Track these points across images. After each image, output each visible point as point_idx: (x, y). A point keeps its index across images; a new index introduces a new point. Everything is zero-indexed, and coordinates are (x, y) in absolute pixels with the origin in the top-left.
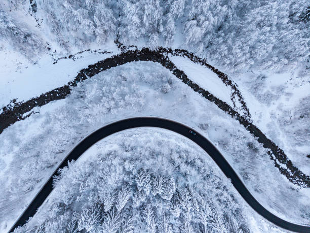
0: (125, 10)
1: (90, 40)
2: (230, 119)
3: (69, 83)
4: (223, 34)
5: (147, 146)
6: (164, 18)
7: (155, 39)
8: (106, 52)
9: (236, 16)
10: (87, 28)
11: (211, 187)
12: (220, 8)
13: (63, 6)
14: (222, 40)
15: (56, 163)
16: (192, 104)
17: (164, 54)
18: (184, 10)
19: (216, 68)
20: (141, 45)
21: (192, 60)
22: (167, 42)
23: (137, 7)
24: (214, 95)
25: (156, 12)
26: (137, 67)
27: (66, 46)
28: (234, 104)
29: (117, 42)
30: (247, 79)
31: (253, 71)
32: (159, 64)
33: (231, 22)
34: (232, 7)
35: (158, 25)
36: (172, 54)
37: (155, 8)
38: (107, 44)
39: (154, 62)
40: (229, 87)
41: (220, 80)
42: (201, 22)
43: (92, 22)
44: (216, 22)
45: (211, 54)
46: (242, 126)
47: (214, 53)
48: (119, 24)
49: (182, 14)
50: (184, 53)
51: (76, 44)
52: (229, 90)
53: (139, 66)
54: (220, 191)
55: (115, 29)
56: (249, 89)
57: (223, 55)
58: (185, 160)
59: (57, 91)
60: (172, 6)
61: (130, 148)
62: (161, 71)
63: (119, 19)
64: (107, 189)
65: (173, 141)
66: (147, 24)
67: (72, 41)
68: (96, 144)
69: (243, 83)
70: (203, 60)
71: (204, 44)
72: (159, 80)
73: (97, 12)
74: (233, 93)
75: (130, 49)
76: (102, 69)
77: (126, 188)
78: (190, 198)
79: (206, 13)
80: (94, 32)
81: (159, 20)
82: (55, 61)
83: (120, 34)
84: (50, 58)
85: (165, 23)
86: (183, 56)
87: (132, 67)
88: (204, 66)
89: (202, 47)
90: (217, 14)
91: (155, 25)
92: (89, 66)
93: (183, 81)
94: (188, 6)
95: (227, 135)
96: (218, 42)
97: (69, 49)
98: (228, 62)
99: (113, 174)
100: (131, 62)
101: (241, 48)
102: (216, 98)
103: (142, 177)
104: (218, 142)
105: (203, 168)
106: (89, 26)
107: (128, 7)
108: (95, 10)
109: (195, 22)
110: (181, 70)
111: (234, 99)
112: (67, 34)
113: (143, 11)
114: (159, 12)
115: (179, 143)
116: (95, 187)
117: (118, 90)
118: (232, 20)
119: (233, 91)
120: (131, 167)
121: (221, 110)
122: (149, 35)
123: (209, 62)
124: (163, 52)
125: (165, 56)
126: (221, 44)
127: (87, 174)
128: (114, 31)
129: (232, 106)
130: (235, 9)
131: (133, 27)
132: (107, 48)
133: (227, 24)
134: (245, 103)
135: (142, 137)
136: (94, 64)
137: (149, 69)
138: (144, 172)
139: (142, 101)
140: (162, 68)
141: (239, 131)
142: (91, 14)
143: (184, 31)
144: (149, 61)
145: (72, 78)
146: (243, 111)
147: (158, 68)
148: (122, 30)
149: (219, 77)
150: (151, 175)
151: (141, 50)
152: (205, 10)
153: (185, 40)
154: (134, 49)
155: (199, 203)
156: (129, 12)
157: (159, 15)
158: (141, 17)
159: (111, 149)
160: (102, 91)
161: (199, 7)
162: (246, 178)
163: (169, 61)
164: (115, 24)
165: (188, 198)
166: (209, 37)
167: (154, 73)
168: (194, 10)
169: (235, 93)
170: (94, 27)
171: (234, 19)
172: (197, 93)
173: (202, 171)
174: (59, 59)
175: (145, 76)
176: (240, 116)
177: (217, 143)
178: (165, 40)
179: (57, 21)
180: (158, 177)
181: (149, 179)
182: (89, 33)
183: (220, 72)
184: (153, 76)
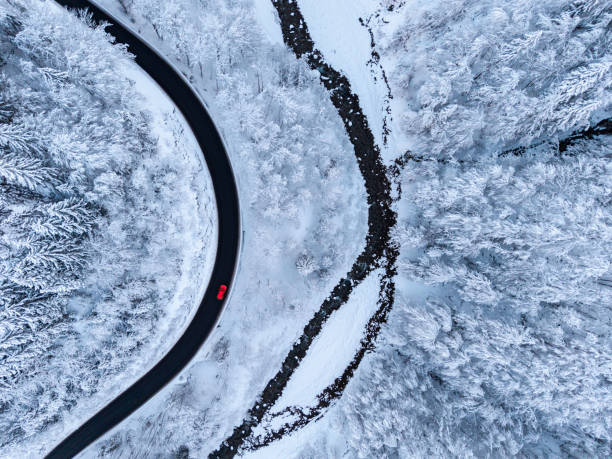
0: (470, 174)
1: (411, 98)
2: (244, 405)
3: (317, 52)
4: (423, 388)
5: (168, 223)
6: (456, 260)
7: (412, 239)
8: (387, 133)
9: (462, 416)
10: (432, 89)
11: (69, 372)
12: (478, 381)
13: (478, 36)
14: (411, 387)
15: (133, 21)
16: (274, 323)
17: (384, 260)
18: (473, 303)
19: (356, 373)
20: (401, 208)
21: (371, 320)
22: (408, 266)
23: (478, 200)
24: (296, 370)
25: (468, 242)
26: (354, 201)
27: (397, 45)
28: (279, 414)
29: (408, 156)
30: (331, 442)
31: (348, 455)
32: (362, 249)
33: (450, 407)
34: (480, 407)
35: (442, 246)
36: (384, 277)
37: (474, 239)
38: (403, 135)
39: (367, 238)
40: (315, 403)
41: (329, 382)
42: (447, 340)
43: (445, 101)
44: (448, 374)
45: (384, 362)
46: (231, 434)
47: (386, 368)
48: (443, 161)
49: (465, 299)
50: (387, 304)
51: (403, 66)
52: (309, 402)
53: (357, 206)
54: (62, 392)
55: (433, 152)
56: (312, 445)
57: (380, 389)
58: (130, 312)
59: (301, 27)
60: (480, 276)
61: (158, 185)
62: (347, 253)
63: (454, 161)
64: (44, 130)
65: (184, 282)
66: (442, 222)
67: (408, 59)
68: (177, 110)
69: (324, 433)
70: (372, 345)
71: (404, 346)
72: (326, 249)
73: (466, 111)
74: (301, 412)
75: (394, 186)
76: (350, 124)
77: (48, 176)
78: (33, 327)
79: (466, 351)
80: (426, 106)
81: (451, 248)
82: (365, 22)
83: (424, 163)
84: (372, 10)
85: (446, 261)
86: (380, 301)
87: (354, 191)
88: (359, 347)
89: (399, 342)
90: (464, 375)
91: (440, 240)
92: (356, 97)
93: (326, 301)
94: (480, 311)
95: (204, 401)
96: (408, 377)
97: (390, 53)
98: (365, 401)
99: (84, 147)
100: (365, 189)
101: (393, 429)
102: (290, 374)
103: (75, 214)
104: (188, 384)
105: (113, 353)
106: (436, 94)
107: (478, 180)
108: (471, 106)
109: (448, 326)
110: (351, 296)
111: (288, 413)
112: (422, 47)
113: (470, 214)
114: (468, 247)
115: (180, 297)
116: (57, 105)
117: (296, 158)
118: (453, 408)
119: (307, 412)
120: (105, 190)
121: (263, 385)
122: (422, 227)
123: (367, 358)
124: (388, 257)
125: (379, 263)
126: (404, 385)
127: (90, 87)
128: (428, 150)
129: (274, 409)
130: (477, 414)
131: (435, 191)
132: (395, 136)
133: (446, 397)
134: (280, 438)
135: (190, 214)
136: (360, 106)
137: (350, 227)
138: (92, 218)
139: (272, 212)
140: (353, 256)
141: (218, 426)
142: (464, 99)
143: (430, 304)
144: (368, 228)
145: (329, 59)
146: (264, 434)
147: (354, 246)
148: (432, 166)
149: (336, 380)
150: (85, 234)
151: (392, 208)
152: (473, 349)
153: (412, 305)
154: (394, 194)
155: (23, 346)
156: (467, 181)
157: (461, 248)
158: (457, 208)
159: (161, 143)
160: (294, 124)
161: (478, 336)
162: (104, 448)
163: (370, 270)
164: (443, 151)
165: (32, 323)
166: (418, 357)
167: (341, 238)
168: (472, 324)
169: (303, 415)
170: (434, 104)
171: (456, 411)
172: (302, 333)
173: (105, 352)
174: (370, 30)
175: (335, 218)
176: (253, 428)
177: (184, 381)
178: (412, 262)
179: (449, 25)
180: (80, 251)
181: (71, 230)
182: (423, 94)
183: (346, 383)
184: (335, 236)
